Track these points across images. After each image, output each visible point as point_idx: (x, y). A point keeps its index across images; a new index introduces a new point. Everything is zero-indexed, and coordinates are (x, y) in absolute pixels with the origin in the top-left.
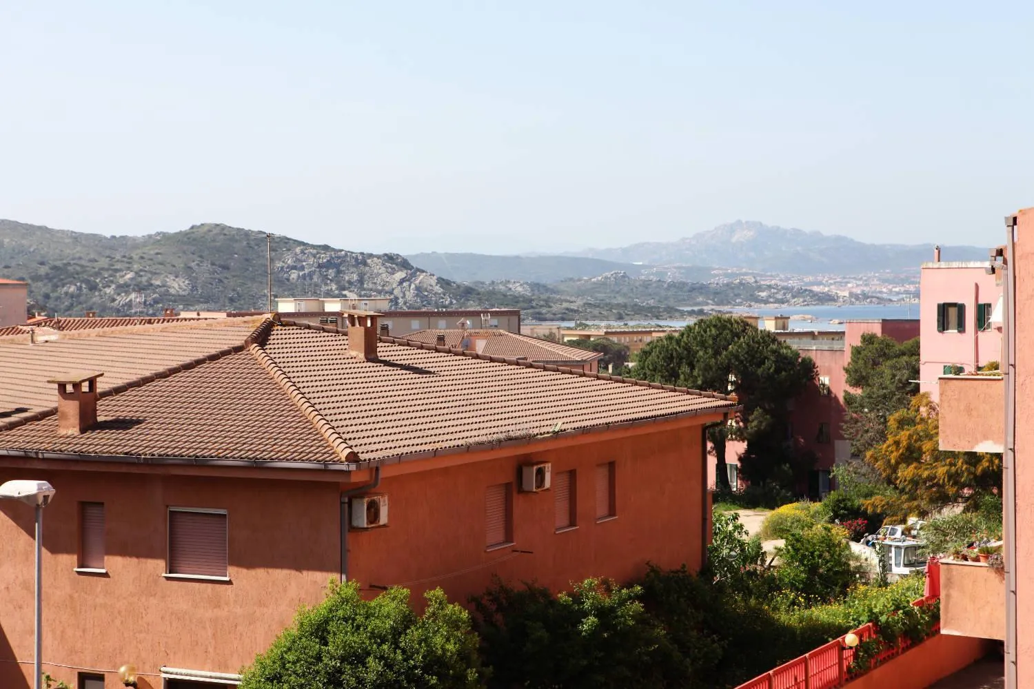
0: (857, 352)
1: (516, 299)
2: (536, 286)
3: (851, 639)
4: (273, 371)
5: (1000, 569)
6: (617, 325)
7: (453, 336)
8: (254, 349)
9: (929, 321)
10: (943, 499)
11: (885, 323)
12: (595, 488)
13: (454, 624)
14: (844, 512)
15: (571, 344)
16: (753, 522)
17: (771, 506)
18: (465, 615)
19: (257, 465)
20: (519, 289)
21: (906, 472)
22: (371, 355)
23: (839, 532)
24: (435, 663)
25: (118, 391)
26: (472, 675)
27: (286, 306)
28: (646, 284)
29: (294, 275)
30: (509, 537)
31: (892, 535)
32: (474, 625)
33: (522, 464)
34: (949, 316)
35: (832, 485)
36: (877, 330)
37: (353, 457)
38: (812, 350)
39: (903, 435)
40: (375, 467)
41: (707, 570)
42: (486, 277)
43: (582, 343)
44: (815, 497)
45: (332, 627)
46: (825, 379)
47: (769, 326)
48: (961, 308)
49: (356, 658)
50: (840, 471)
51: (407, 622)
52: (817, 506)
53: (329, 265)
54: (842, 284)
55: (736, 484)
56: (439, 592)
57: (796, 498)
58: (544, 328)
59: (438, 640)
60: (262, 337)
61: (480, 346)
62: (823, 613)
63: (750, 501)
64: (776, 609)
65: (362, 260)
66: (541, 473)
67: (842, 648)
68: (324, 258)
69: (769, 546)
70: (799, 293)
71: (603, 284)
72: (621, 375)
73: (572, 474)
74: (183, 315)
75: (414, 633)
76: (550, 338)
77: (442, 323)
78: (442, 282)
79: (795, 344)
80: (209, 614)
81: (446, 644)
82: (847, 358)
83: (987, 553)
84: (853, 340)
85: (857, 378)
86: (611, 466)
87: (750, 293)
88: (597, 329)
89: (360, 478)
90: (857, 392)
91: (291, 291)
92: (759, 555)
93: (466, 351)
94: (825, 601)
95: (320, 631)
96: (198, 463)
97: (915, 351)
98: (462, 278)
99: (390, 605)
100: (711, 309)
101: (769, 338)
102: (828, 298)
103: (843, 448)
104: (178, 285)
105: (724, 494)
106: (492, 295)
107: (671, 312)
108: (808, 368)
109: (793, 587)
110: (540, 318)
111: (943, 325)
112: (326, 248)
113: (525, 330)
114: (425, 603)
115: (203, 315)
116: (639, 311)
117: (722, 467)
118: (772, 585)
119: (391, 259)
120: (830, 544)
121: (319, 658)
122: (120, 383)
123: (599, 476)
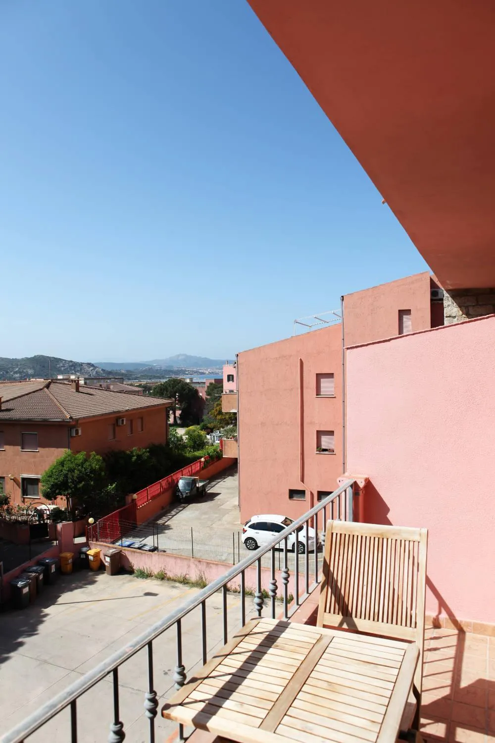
0: (208, 387)
1: (123, 374)
2: (127, 371)
3: (203, 459)
4: (50, 395)
5: (236, 441)
6: (149, 381)
7: (104, 384)
8: (46, 389)
9: (225, 379)
10: (228, 424)
11: (215, 380)
12: (138, 424)
13: (98, 461)
14: (205, 428)
15: (137, 386)
16: (181, 432)
17: (188, 426)
18: (101, 458)
19: (45, 420)
20: (123, 372)
21: (219, 417)
22: (77, 390)
23: (203, 433)
24: (93, 471)
25: (7, 401)
26: (103, 473)
27: (60, 377)
28: (157, 370)
29: (63, 369)
30: (114, 437)
31: (217, 433)
32: (104, 459)
33: (119, 418)
34: (230, 378)
35: (203, 421)
36: (213, 381)
37: (71, 418)
38: (197, 387)
39: (218, 408)
40: (77, 420)
41: (168, 444)
42: (115, 369)
43: (140, 386)
44: (198, 424)
45: (65, 463)
46: (201, 394)
47: (188, 381)
48: (233, 376)
49: (71, 470)
50: (204, 417)
51: (86, 460)
52: (199, 426)
53: (72, 366)
54: (207, 370)
55: (179, 422)
56: (94, 453)
57: (192, 425)
58: (130, 382)
59: (94, 465)
60: (48, 386)
61: (112, 387)
62: (197, 453)
63: (182, 426)
64: (186, 453)
65: (81, 364)
66: (123, 421)
67: (200, 462)
68: (71, 364)
69: (184, 437)
70: (196, 372)
71: (145, 370)
72: (150, 395)
73: (131, 421)
74: (32, 380)
75: (87, 464)
76: (131, 385)
77: (102, 381)
78: (102, 370)
79: (193, 385)
80: (33, 460)
81: (96, 466)
82: (206, 388)
83: (234, 437)
84: (208, 384)
85: (208, 394)
86: (142, 418)
87: (183, 372)
88: (144, 382)
89: (74, 423)
90: (209, 397)
91: (62, 373)
92: (181, 439)
93: (108, 389)
94: (198, 450)
95: (62, 464)
96: (29, 420)
97: (222, 387)
98: (109, 369)
99: (81, 456)
100: (173, 376)
101: (187, 384)
102: (203, 373)
103: (205, 411)
104: (30, 371)
105: (175, 424)
106: (117, 373)
107: (163, 377)
108: (196, 392)
109: (190, 447)
110: (129, 379)
111: (229, 380)
112: (71, 361)
113: (124, 383)
114: (90, 456)
115: (37, 380)
116: (155, 377)
117: (175, 417)
118: (184, 447)
119: (89, 365)
120: (200, 436)
121: (62, 471)
122: (8, 399)
123: (139, 421)
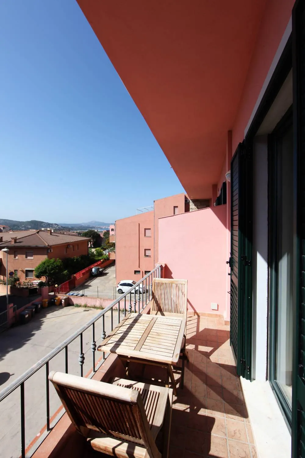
0: (104, 233)
1: (70, 228)
2: (72, 227)
3: (102, 260)
4: (39, 236)
5: (115, 253)
6: (81, 231)
7: (62, 232)
8: (37, 234)
9: (110, 230)
10: (111, 247)
11: (107, 231)
12: (76, 248)
13: (60, 262)
14: (103, 248)
15: (76, 233)
16: (93, 250)
17: (96, 248)
18: (61, 261)
19: (37, 246)
20: (70, 227)
21: (108, 244)
22: (51, 234)
23: (102, 250)
24: (57, 266)
25: (19, 239)
26: (62, 267)
27: (43, 229)
28: (84, 227)
29: (44, 226)
30: (66, 252)
31: (107, 251)
32: (62, 261)
33: (68, 245)
34: (112, 230)
35: (102, 246)
36: (106, 231)
37: (48, 245)
38: (100, 233)
39: (108, 241)
40: (51, 246)
41: (88, 255)
42: (67, 226)
43: (77, 233)
44: (100, 247)
45: (46, 263)
46: (101, 236)
47: (96, 231)
48: (113, 229)
49: (48, 266)
50: (102, 245)
51: (54, 262)
52: (100, 248)
53: (48, 225)
54: (103, 227)
55: (92, 246)
56: (58, 259)
57: (98, 247)
58: (73, 231)
59: (58, 264)
60: (38, 233)
61: (65, 233)
62: (100, 258)
63: (94, 248)
64: (95, 258)
65: (52, 224)
66: (70, 246)
67: (101, 261)
68: (48, 224)
69: (95, 252)
70: (99, 228)
71: (79, 227)
72: (81, 236)
73: (74, 246)
74: (30, 230)
75: (55, 263)
76: (73, 232)
77: (61, 231)
78: (61, 226)
79: (98, 233)
80: (31, 262)
81: (59, 264)
82: (103, 234)
83: (114, 251)
84: (104, 232)
85: (104, 236)
86: (78, 245)
87: (94, 228)
88: (78, 231)
89: (49, 247)
90: (104, 237)
91: (44, 227)
92: (94, 253)
93: (64, 234)
94: (100, 257)
95: (44, 263)
96: (29, 246)
97: (109, 233)
98: (64, 226)
99: (52, 260)
100: (90, 229)
101: (96, 232)
102: (102, 228)
103: (103, 242)
104: (29, 227)
105: (91, 247)
106: (67, 228)
107: (86, 230)
108: (99, 235)
109: (97, 256)
110: (72, 230)
111: (112, 231)
112: (48, 223)
113: (71, 231)
114: (56, 260)
115: (33, 230)
116: (83, 230)
117: (91, 245)
118: (95, 255)
119: (56, 224)
120: (101, 252)
121: (44, 266)
122: (20, 238)
123: (77, 246)
